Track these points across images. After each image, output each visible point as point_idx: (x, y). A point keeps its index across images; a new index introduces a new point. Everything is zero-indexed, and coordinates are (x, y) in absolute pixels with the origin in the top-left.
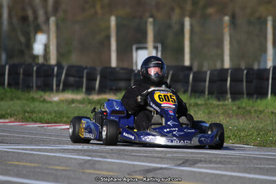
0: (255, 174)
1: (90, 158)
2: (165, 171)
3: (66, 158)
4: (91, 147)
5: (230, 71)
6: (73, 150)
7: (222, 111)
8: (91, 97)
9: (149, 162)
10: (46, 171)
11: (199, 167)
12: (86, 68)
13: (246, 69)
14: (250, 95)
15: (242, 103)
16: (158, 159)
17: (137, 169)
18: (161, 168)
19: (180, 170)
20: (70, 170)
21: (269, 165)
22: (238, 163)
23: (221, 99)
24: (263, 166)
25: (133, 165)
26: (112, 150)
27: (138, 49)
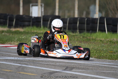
0: (102, 76)
1: (20, 65)
2: (59, 73)
3: (9, 64)
4: (19, 58)
5: (79, 19)
6: (10, 60)
7: (77, 39)
8: (11, 29)
9: (49, 68)
10: (2, 72)
11: (74, 71)
12: (9, 15)
13: (86, 18)
14: (88, 31)
15: (84, 34)
16: (53, 66)
17: (45, 72)
18: (57, 72)
19: (65, 73)
20: (13, 72)
21: (107, 70)
22: (92, 69)
23: (74, 32)
24: (104, 71)
25: (42, 69)
26: (29, 60)
27: (32, 6)
